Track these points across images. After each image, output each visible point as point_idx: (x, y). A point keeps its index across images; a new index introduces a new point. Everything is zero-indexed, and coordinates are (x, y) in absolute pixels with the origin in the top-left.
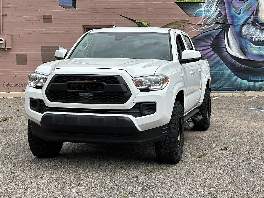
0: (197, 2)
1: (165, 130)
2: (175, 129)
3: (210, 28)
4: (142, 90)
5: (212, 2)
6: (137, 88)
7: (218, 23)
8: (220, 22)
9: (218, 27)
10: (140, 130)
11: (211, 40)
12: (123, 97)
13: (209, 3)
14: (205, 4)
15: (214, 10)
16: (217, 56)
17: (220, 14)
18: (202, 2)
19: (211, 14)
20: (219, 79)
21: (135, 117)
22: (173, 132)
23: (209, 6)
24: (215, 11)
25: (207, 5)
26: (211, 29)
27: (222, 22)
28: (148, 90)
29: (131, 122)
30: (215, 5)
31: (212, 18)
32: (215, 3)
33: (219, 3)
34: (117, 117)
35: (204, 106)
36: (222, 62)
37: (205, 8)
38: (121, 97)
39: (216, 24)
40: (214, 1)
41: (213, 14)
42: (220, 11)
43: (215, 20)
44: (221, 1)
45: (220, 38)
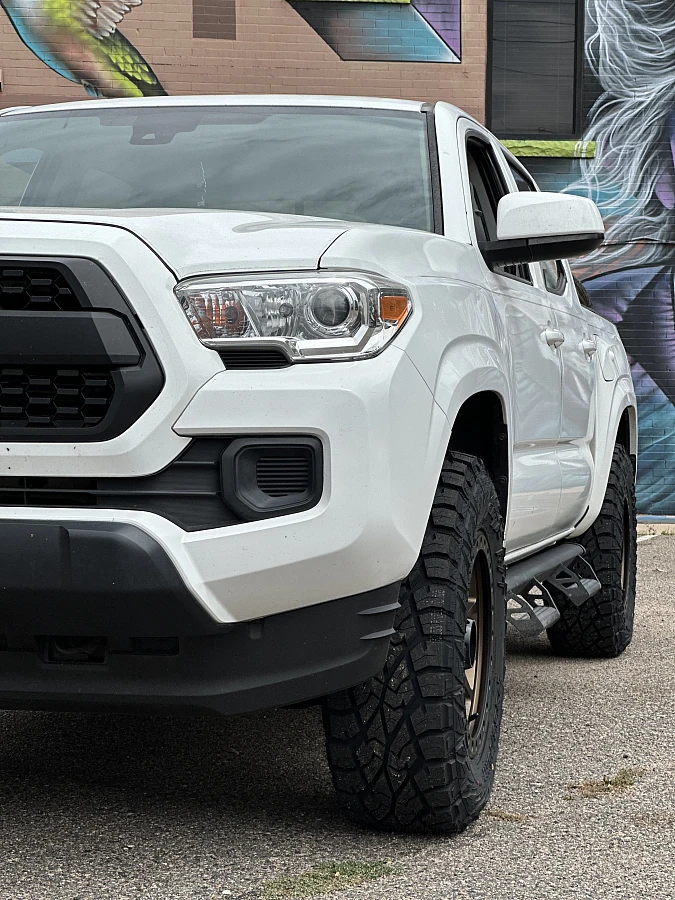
0: (564, 154)
1: (381, 620)
2: (450, 614)
3: (615, 259)
4: (235, 359)
5: (625, 156)
6: (205, 345)
7: (648, 243)
8: (657, 236)
9: (646, 257)
10: (222, 615)
11: (619, 310)
12: (108, 391)
13: (610, 161)
14: (596, 166)
15: (632, 190)
16: (643, 375)
17: (655, 205)
18: (583, 156)
19: (617, 204)
20: (651, 467)
23: (611, 174)
24: (636, 195)
25: (604, 171)
26: (617, 265)
27: (661, 238)
28: (273, 358)
29: (158, 561)
30: (634, 167)
31: (621, 221)
32: (637, 160)
33: (653, 161)
34: (62, 527)
36: (662, 396)
37: (593, 181)
38: (93, 392)
39: (639, 247)
40: (631, 154)
41: (625, 204)
42: (654, 195)
43: (636, 228)
44: (660, 154)
45: (657, 302)
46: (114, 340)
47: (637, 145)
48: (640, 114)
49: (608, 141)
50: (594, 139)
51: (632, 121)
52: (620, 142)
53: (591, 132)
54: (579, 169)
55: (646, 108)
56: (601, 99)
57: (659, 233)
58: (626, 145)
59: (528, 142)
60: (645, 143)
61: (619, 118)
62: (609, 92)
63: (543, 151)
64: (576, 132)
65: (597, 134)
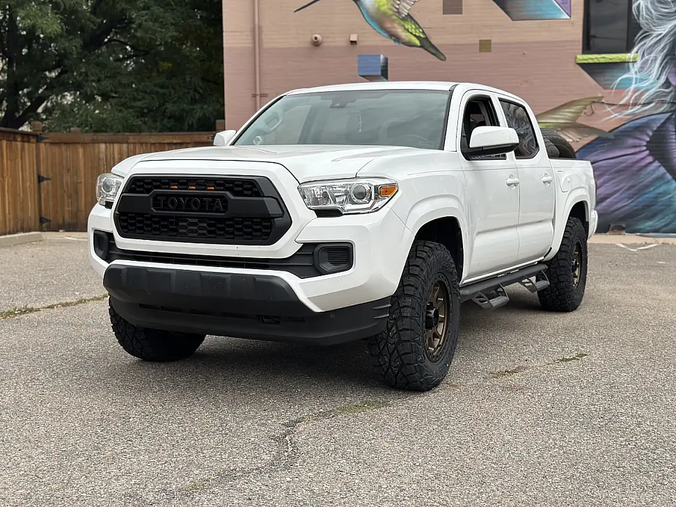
0: (621, 61)
1: (383, 311)
2: (414, 308)
3: (646, 110)
4: (321, 213)
5: (652, 60)
6: (309, 208)
7: (663, 102)
8: (668, 99)
9: (662, 109)
10: (316, 309)
11: (648, 135)
12: (270, 227)
13: (645, 63)
14: (637, 65)
15: (656, 75)
16: (659, 166)
17: (667, 84)
18: (631, 61)
19: (647, 84)
21: (301, 276)
22: (407, 317)
23: (645, 69)
24: (658, 79)
25: (642, 68)
26: (646, 114)
27: (670, 99)
28: (335, 213)
29: (288, 292)
30: (657, 65)
31: (650, 92)
32: (658, 62)
33: (667, 62)
34: (253, 277)
35: (564, 259)
36: (669, 176)
37: (636, 73)
38: (266, 227)
39: (659, 104)
40: (656, 59)
41: (652, 83)
42: (667, 79)
43: (658, 95)
44: (671, 59)
45: (667, 131)
46: (272, 208)
47: (658, 55)
48: (660, 39)
49: (644, 53)
50: (637, 52)
51: (656, 43)
52: (650, 53)
53: (635, 49)
54: (629, 67)
55: (663, 37)
56: (641, 32)
57: (669, 97)
58: (653, 55)
59: (603, 55)
60: (662, 54)
61: (649, 42)
62: (645, 29)
63: (611, 59)
64: (628, 49)
65: (638, 50)
